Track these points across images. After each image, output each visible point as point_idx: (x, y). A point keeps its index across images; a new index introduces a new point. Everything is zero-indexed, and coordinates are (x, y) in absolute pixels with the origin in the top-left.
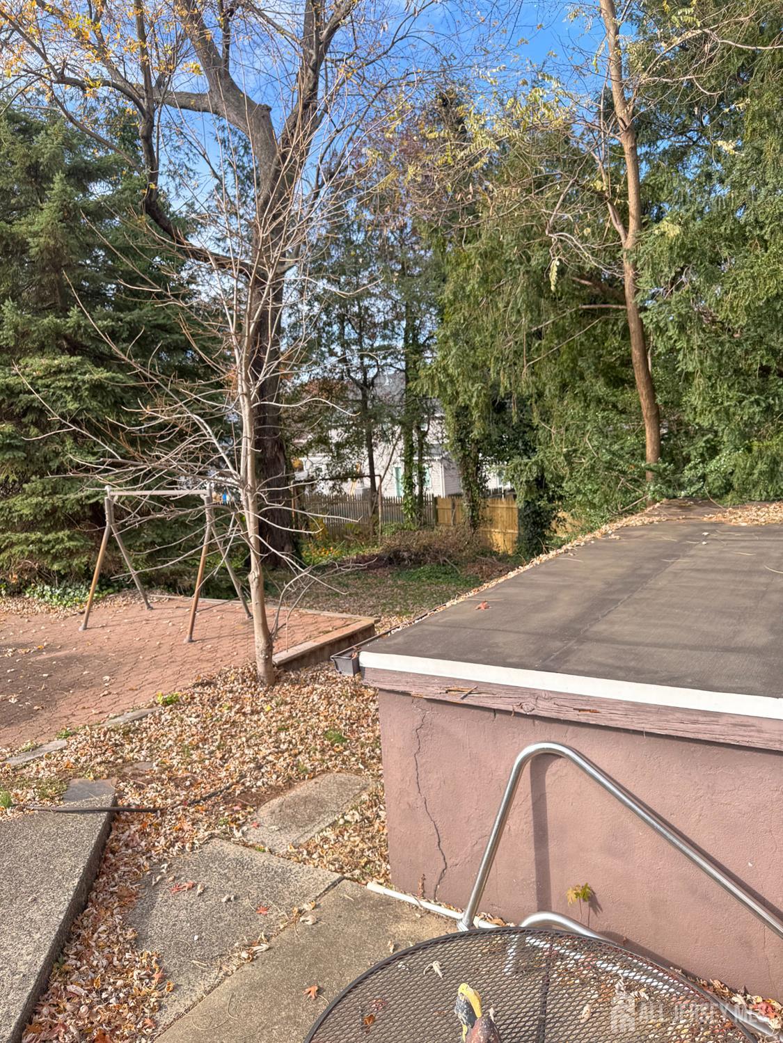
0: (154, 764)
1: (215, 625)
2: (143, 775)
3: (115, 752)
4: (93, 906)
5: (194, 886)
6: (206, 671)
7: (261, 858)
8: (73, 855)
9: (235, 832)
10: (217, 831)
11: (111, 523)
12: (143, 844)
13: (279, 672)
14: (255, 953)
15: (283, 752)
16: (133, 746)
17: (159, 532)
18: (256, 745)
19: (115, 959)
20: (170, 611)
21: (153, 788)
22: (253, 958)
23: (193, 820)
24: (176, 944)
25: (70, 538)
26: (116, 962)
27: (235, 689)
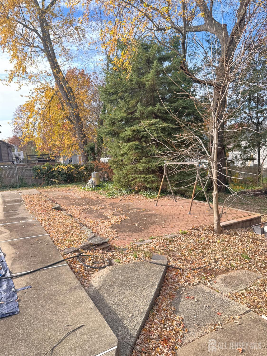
0: (179, 253)
1: (198, 209)
2: (176, 256)
3: (167, 247)
4: (161, 296)
5: (194, 298)
6: (196, 225)
7: (218, 295)
8: (155, 277)
9: (208, 283)
10: (201, 281)
11: (165, 173)
12: (177, 279)
13: (223, 229)
14: (217, 328)
15: (225, 258)
16: (172, 246)
17: (179, 176)
18: (215, 254)
19: (168, 315)
20: (182, 203)
21: (179, 261)
22: (216, 330)
23: (193, 275)
24: (188, 316)
25: (153, 177)
26: (169, 317)
27: (206, 233)
